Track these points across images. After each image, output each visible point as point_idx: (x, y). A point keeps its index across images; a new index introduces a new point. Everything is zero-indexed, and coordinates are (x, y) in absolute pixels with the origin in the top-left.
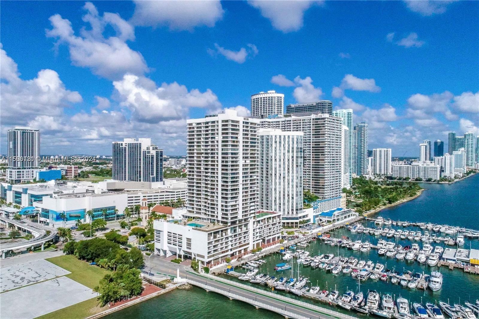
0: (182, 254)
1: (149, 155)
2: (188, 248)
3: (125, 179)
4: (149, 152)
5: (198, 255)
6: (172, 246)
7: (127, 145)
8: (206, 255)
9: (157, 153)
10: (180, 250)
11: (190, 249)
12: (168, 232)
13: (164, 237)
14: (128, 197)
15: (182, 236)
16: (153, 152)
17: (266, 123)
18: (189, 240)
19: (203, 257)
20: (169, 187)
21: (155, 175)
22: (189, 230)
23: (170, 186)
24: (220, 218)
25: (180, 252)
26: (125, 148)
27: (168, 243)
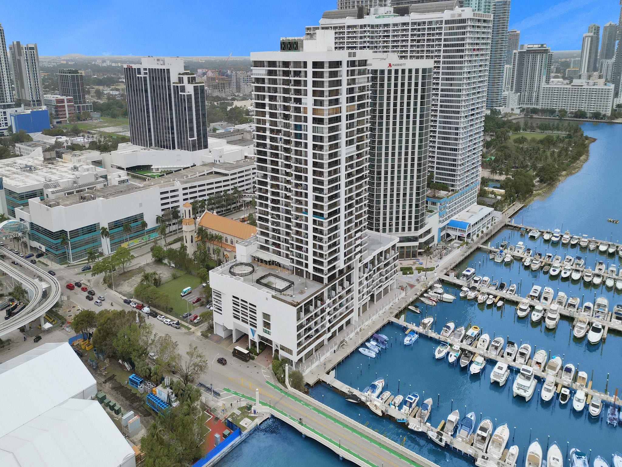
0: (257, 340)
1: (184, 95)
2: (265, 332)
3: (151, 145)
4: (183, 89)
5: (283, 348)
6: (240, 322)
7: (147, 71)
8: (295, 350)
9: (196, 89)
10: (253, 332)
11: (269, 333)
12: (234, 297)
13: (227, 305)
14: (162, 193)
15: (255, 306)
16: (190, 89)
17: (368, 29)
18: (266, 316)
19: (290, 352)
20: (218, 161)
21: (196, 138)
22: (267, 299)
23: (220, 159)
24: (310, 270)
25: (253, 336)
26: (145, 78)
27: (235, 317)
